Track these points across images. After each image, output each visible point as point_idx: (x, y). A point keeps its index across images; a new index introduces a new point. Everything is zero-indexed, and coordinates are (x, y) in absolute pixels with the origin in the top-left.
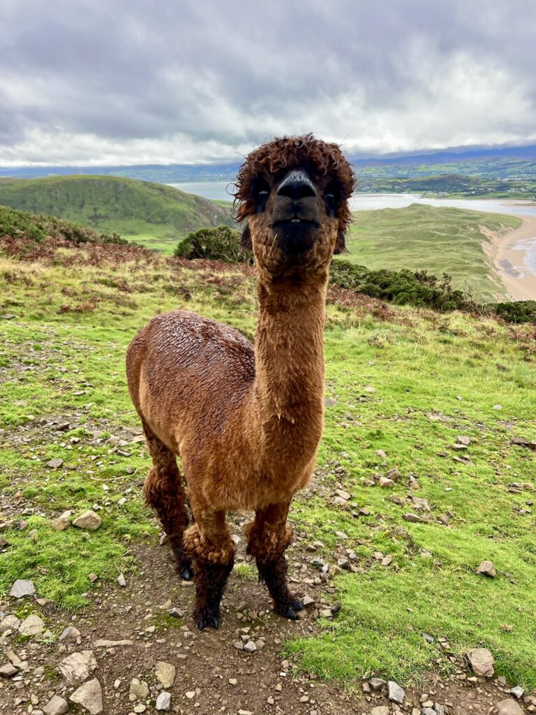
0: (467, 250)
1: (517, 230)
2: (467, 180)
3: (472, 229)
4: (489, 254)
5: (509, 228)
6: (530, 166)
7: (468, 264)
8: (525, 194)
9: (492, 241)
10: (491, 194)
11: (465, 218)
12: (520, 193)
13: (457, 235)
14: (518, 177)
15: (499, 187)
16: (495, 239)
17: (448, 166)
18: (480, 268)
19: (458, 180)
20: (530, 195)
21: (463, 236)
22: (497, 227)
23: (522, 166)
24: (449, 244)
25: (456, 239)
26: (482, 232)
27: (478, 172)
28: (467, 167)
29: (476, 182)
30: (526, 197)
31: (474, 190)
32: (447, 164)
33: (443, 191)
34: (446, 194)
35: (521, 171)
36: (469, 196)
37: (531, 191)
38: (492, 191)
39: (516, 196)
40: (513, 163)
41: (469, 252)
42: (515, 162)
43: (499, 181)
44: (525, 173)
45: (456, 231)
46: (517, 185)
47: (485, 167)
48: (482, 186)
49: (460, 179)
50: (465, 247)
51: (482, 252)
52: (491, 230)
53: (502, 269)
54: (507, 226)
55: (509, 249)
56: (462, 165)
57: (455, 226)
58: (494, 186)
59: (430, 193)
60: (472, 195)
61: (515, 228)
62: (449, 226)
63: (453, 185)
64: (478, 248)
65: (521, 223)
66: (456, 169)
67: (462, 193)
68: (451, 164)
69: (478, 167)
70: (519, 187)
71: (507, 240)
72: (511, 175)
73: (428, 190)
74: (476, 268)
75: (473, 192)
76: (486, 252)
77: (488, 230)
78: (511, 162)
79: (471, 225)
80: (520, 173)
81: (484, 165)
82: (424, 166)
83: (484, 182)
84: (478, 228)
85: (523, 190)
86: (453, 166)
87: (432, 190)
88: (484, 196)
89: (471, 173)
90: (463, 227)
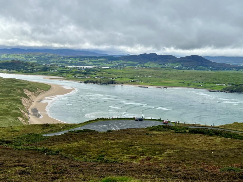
0: (13, 103)
1: (47, 92)
2: (27, 64)
3: (19, 91)
4: (26, 105)
5: (43, 91)
6: (62, 59)
7: (10, 111)
8: (56, 73)
9: (30, 97)
10: (39, 72)
11: (18, 85)
12: (54, 72)
13: (10, 95)
14: (56, 64)
15: (44, 69)
16: (33, 97)
17: (19, 56)
18: (17, 113)
19: (21, 64)
20: (58, 74)
21: (13, 95)
22: (35, 90)
23: (58, 59)
24: (2, 100)
25: (9, 96)
26: (25, 93)
27: (35, 60)
28: (30, 57)
29: (32, 65)
30: (56, 75)
31: (30, 70)
32: (18, 55)
33: (13, 69)
34: (14, 71)
35: (57, 61)
36: (27, 72)
37: (59, 72)
38: (40, 71)
39: (52, 74)
40: (54, 57)
41: (14, 104)
42: (55, 56)
43: (44, 66)
44: (59, 63)
45: (9, 92)
46: (53, 68)
47: (39, 58)
48: (35, 67)
49: (22, 63)
50: (12, 101)
51: (22, 104)
52: (31, 92)
53: (32, 113)
54: (41, 90)
55: (39, 102)
56: (27, 56)
57: (9, 89)
58: (41, 68)
59: (5, 70)
60: (28, 72)
61: (46, 91)
62: (6, 89)
63: (19, 66)
64: (19, 102)
65: (50, 88)
66: (24, 58)
67: (23, 71)
68: (20, 55)
69: (35, 57)
70: (54, 69)
71: (40, 97)
72: (52, 63)
73: (4, 68)
74: (14, 113)
75: (29, 71)
76: (24, 104)
77: (28, 92)
78: (53, 56)
79: (19, 89)
80: (57, 62)
81: (39, 57)
82: (5, 55)
83: (36, 66)
84: (23, 90)
85: (56, 71)
86: (22, 56)
87: (6, 68)
88: (35, 73)
89: (31, 60)
90: (14, 90)
